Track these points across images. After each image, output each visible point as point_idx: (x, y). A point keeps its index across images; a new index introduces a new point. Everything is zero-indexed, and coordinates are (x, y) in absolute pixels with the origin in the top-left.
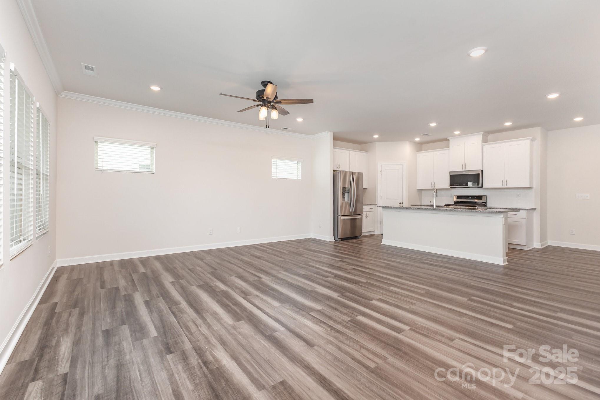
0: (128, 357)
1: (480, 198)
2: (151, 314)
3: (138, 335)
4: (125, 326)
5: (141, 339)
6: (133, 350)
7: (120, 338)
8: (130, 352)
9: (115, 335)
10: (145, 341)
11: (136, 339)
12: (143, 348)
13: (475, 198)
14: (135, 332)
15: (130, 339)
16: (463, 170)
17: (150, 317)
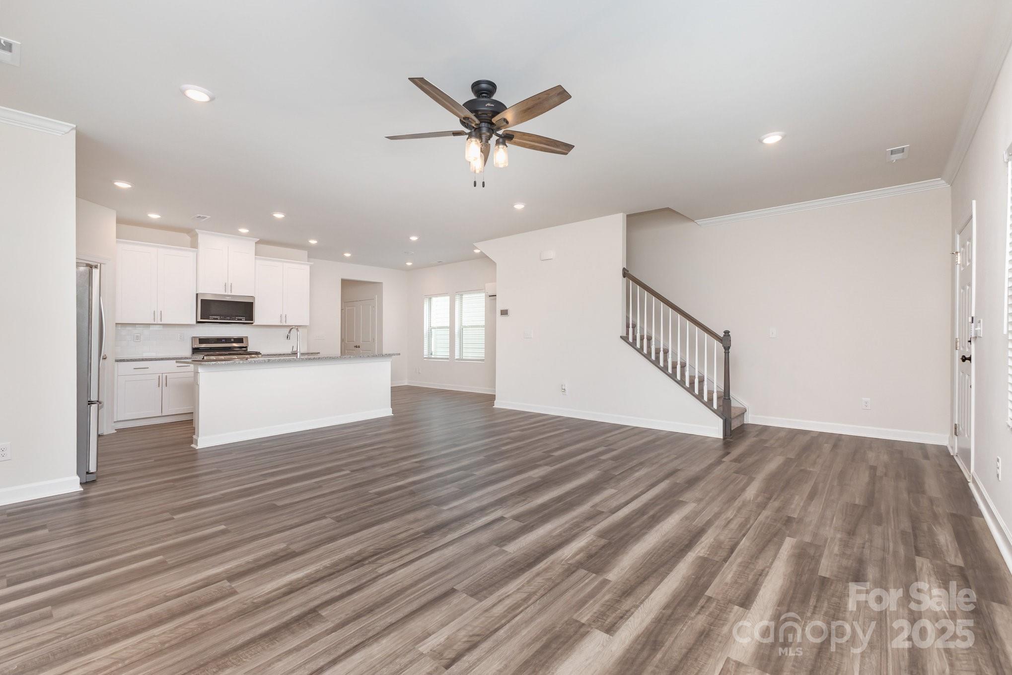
0: (839, 536)
1: (240, 340)
2: (767, 569)
3: (812, 551)
4: (823, 575)
5: (810, 544)
6: (829, 539)
7: (840, 560)
8: (833, 539)
9: (846, 568)
10: (808, 539)
11: (817, 547)
12: (815, 535)
13: (232, 340)
14: (814, 556)
15: (826, 552)
16: (226, 294)
17: (773, 566)
